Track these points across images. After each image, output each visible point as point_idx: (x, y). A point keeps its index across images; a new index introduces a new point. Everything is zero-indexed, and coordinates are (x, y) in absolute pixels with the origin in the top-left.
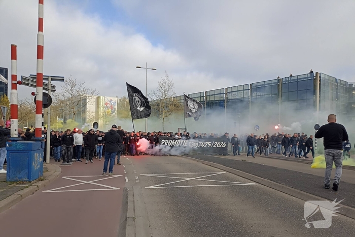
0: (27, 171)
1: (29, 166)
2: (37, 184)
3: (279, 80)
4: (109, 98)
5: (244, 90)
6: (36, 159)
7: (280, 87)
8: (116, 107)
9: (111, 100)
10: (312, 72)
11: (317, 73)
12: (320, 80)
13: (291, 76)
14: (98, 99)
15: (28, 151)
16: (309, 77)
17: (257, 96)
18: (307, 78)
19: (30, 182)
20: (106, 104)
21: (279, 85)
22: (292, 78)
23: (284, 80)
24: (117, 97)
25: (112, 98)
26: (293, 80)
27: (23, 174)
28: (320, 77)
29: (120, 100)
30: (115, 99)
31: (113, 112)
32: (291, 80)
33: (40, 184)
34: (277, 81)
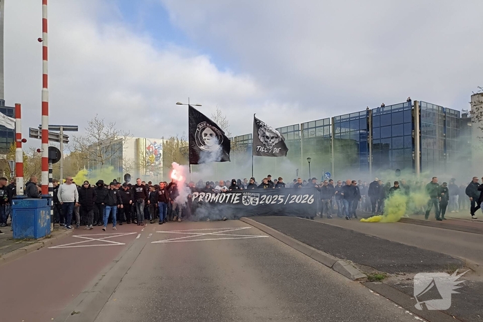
0: (33, 228)
1: (35, 224)
2: (44, 241)
3: (368, 111)
4: (153, 140)
5: (324, 126)
6: (42, 216)
7: (370, 121)
8: (161, 152)
9: (155, 143)
10: (409, 101)
11: (415, 102)
12: (420, 111)
13: (383, 106)
14: (137, 141)
15: (34, 209)
16: (406, 107)
17: (341, 133)
18: (403, 108)
19: (36, 239)
20: (149, 148)
21: (368, 118)
22: (385, 109)
23: (375, 111)
24: (163, 138)
25: (156, 140)
26: (386, 111)
27: (29, 232)
28: (420, 107)
29: (167, 142)
30: (160, 142)
31: (157, 158)
32: (383, 111)
33: (46, 241)
34: (365, 113)
